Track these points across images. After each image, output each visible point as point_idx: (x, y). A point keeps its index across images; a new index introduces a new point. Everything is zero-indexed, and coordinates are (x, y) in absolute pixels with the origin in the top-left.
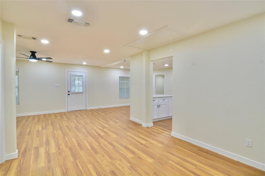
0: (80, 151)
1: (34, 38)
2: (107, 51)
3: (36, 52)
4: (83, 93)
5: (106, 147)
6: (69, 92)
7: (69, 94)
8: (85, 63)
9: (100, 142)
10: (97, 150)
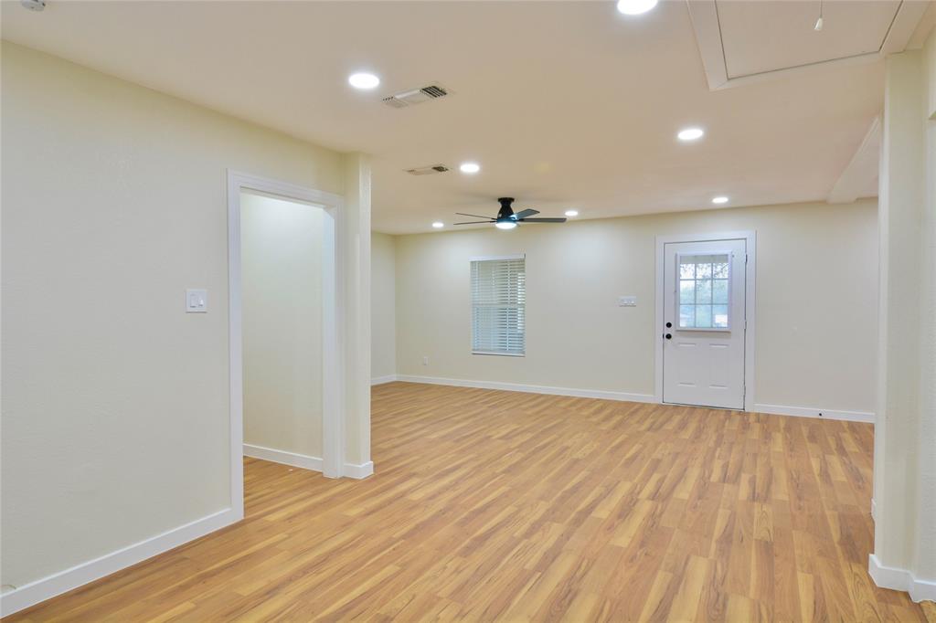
1: (440, 169)
2: (690, 134)
3: (512, 200)
4: (728, 332)
6: (669, 325)
7: (669, 337)
8: (720, 200)
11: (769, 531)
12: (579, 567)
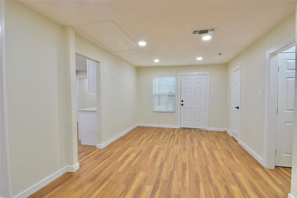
0: (200, 173)
5: (171, 165)
9: (169, 174)
10: (182, 166)
11: (82, 189)
12: (154, 164)
